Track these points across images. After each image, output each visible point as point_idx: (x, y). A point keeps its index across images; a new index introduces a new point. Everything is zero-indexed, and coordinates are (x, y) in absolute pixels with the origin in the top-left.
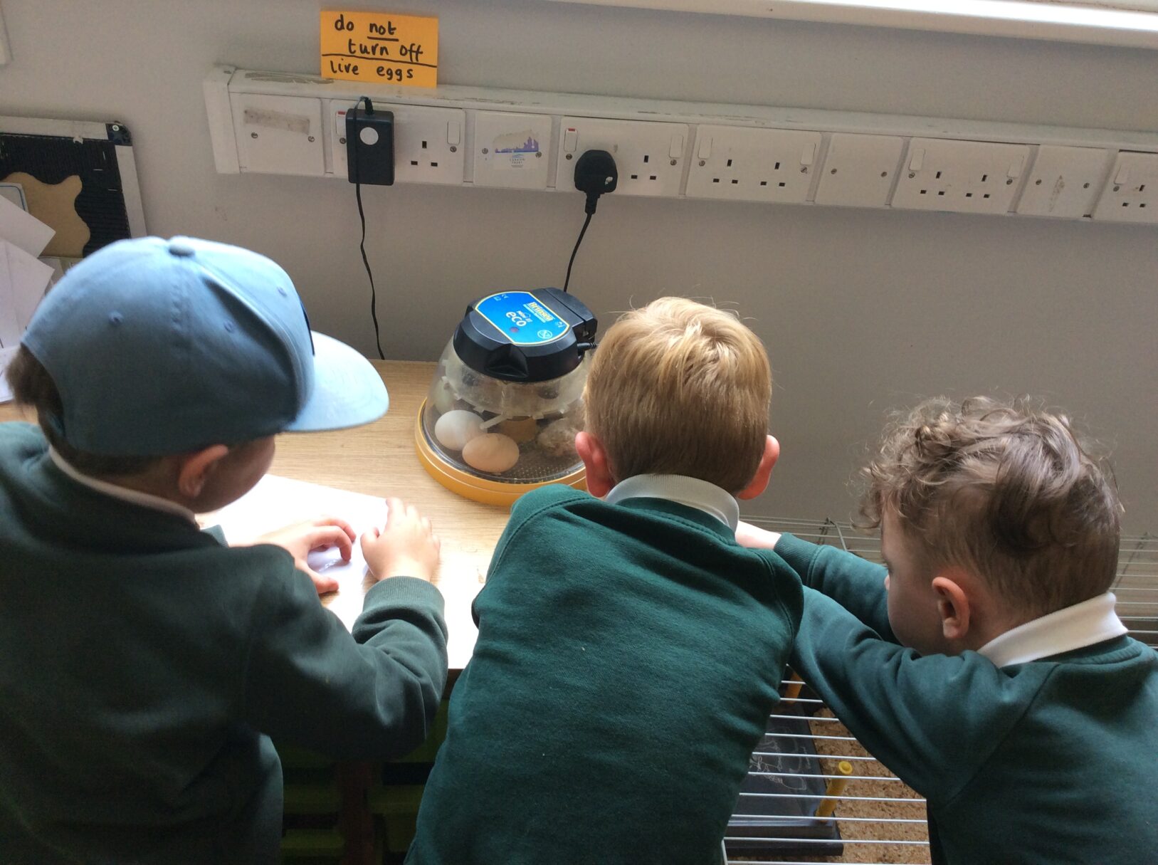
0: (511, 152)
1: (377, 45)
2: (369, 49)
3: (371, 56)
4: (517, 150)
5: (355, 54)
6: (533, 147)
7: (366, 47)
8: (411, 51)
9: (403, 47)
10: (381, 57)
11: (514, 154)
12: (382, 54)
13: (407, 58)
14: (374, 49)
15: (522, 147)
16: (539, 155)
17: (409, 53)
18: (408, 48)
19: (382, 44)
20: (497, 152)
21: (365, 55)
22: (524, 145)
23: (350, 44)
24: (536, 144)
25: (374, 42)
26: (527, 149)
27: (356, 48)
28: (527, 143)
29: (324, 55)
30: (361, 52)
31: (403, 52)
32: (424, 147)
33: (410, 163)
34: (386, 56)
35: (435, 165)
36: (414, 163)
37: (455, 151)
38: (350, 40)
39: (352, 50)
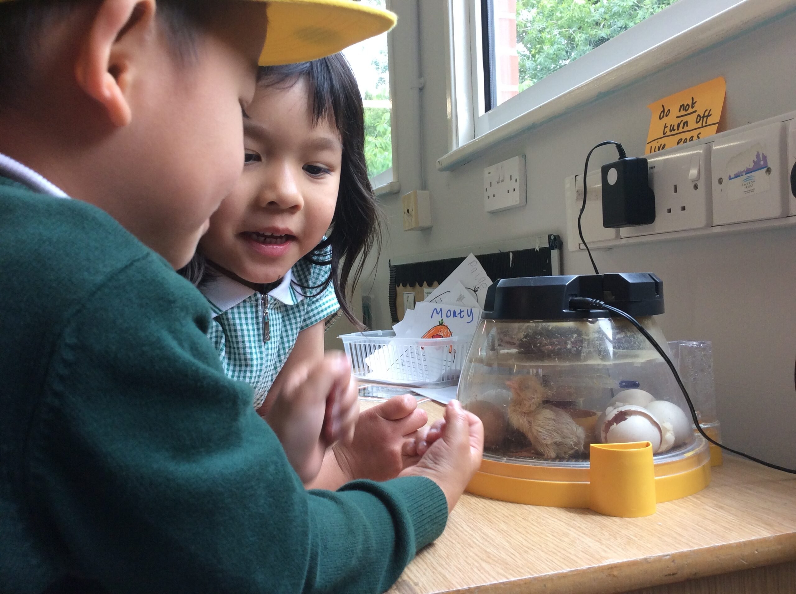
0: (742, 175)
1: (682, 121)
2: (676, 128)
3: (676, 132)
4: (748, 171)
5: (666, 135)
6: (762, 163)
7: (674, 126)
8: (704, 117)
9: (699, 115)
10: (685, 130)
11: (745, 177)
12: (683, 128)
13: (700, 125)
14: (679, 125)
15: (751, 166)
16: (769, 171)
17: (702, 118)
18: (702, 115)
19: (685, 119)
20: (730, 178)
21: (673, 133)
22: (753, 164)
23: (665, 127)
24: (765, 158)
25: (679, 120)
26: (757, 167)
27: (668, 130)
28: (756, 160)
29: (648, 143)
30: (671, 131)
31: (698, 120)
32: (676, 191)
33: (666, 211)
34: (686, 129)
35: (684, 208)
36: (669, 211)
37: (697, 188)
38: (666, 124)
39: (665, 132)
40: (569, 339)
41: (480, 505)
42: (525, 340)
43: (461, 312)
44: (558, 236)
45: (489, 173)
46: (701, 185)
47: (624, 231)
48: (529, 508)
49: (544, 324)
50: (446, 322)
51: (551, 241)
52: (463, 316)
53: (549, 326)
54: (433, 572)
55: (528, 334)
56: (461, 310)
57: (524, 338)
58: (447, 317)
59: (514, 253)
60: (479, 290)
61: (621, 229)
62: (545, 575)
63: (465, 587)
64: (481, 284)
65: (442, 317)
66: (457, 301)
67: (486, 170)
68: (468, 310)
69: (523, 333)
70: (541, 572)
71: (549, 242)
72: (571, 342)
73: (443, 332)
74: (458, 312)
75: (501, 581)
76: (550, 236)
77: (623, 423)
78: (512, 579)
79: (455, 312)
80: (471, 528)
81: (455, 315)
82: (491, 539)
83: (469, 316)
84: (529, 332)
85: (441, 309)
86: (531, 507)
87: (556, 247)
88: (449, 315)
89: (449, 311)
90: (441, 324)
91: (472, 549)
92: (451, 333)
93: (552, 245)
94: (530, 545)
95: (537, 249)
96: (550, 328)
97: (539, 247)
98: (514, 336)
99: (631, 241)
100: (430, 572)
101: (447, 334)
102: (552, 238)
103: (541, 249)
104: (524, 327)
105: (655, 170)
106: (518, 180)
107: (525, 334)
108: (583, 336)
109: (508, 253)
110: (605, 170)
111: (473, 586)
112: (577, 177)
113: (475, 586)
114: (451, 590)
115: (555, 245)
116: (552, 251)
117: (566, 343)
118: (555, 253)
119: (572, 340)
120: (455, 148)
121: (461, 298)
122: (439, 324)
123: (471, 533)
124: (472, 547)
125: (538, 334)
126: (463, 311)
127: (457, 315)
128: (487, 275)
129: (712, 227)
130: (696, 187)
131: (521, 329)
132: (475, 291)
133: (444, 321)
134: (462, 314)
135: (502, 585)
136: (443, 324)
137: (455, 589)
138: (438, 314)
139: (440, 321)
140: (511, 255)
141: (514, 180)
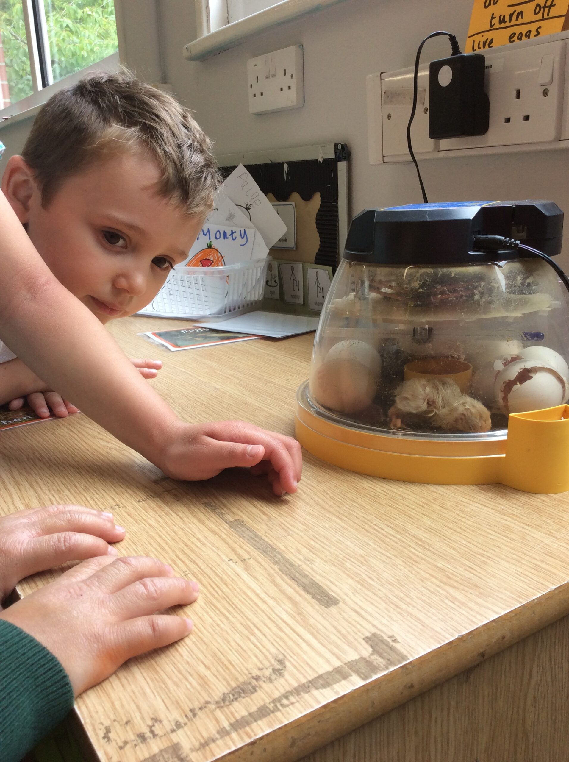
1: (515, 11)
2: (507, 19)
3: (508, 24)
5: (494, 27)
7: (504, 16)
8: (545, 7)
9: (538, 5)
10: (518, 22)
12: (517, 19)
13: (539, 16)
14: (511, 16)
17: (542, 9)
18: (542, 5)
19: (519, 9)
21: (503, 25)
23: (493, 18)
25: (512, 9)
27: (496, 21)
29: (469, 37)
30: (500, 23)
31: (537, 11)
32: (518, 97)
33: (504, 121)
34: (520, 21)
35: (527, 118)
36: (508, 120)
37: (547, 95)
38: (493, 14)
39: (492, 24)
40: (476, 287)
41: (379, 490)
42: (421, 290)
43: (232, 233)
44: (346, 145)
45: (255, 65)
46: (553, 91)
47: (445, 143)
48: (436, 489)
49: (445, 270)
50: (216, 244)
51: (338, 151)
52: (236, 238)
53: (450, 272)
54: (399, 613)
55: (425, 283)
56: (232, 231)
57: (419, 288)
58: (216, 238)
59: (289, 164)
60: (251, 207)
61: (441, 140)
62: (534, 600)
63: (456, 636)
64: (253, 200)
65: (210, 239)
66: (227, 220)
67: (251, 62)
68: (240, 231)
69: (418, 282)
70: (527, 596)
71: (336, 153)
72: (479, 292)
73: (213, 256)
74: (228, 233)
75: (492, 619)
76: (336, 145)
77: (528, 382)
78: (503, 613)
79: (225, 233)
80: (392, 528)
81: (225, 236)
82: (429, 545)
83: (242, 238)
84: (425, 280)
85: (208, 229)
86: (437, 487)
87: (345, 158)
88: (218, 236)
89: (218, 233)
90: (210, 246)
91: (417, 564)
92: (222, 257)
93: (339, 156)
94: (481, 551)
95: (321, 160)
96: (453, 275)
97: (322, 157)
98: (406, 286)
99: (451, 154)
100: (395, 612)
101: (218, 258)
102: (340, 147)
103: (325, 160)
104: (418, 275)
105: (492, 70)
106: (294, 76)
107: (421, 282)
108: (492, 284)
109: (282, 164)
110: (435, 68)
111: (464, 632)
112: (382, 75)
113: (467, 632)
114: (444, 643)
115: (343, 156)
116: (339, 163)
117: (474, 294)
118: (342, 166)
119: (480, 288)
120: (205, 34)
121: (231, 217)
122: (207, 247)
123: (399, 537)
124: (417, 562)
125: (438, 282)
126: (235, 232)
127: (228, 236)
128: (261, 190)
129: (560, 140)
130: (545, 93)
131: (415, 276)
132: (247, 209)
133: (212, 243)
134: (234, 235)
135: (494, 624)
136: (213, 246)
137: (447, 642)
138: (205, 235)
139: (209, 243)
140: (286, 166)
141: (288, 75)
